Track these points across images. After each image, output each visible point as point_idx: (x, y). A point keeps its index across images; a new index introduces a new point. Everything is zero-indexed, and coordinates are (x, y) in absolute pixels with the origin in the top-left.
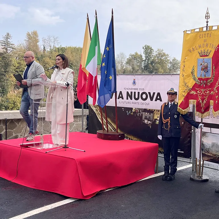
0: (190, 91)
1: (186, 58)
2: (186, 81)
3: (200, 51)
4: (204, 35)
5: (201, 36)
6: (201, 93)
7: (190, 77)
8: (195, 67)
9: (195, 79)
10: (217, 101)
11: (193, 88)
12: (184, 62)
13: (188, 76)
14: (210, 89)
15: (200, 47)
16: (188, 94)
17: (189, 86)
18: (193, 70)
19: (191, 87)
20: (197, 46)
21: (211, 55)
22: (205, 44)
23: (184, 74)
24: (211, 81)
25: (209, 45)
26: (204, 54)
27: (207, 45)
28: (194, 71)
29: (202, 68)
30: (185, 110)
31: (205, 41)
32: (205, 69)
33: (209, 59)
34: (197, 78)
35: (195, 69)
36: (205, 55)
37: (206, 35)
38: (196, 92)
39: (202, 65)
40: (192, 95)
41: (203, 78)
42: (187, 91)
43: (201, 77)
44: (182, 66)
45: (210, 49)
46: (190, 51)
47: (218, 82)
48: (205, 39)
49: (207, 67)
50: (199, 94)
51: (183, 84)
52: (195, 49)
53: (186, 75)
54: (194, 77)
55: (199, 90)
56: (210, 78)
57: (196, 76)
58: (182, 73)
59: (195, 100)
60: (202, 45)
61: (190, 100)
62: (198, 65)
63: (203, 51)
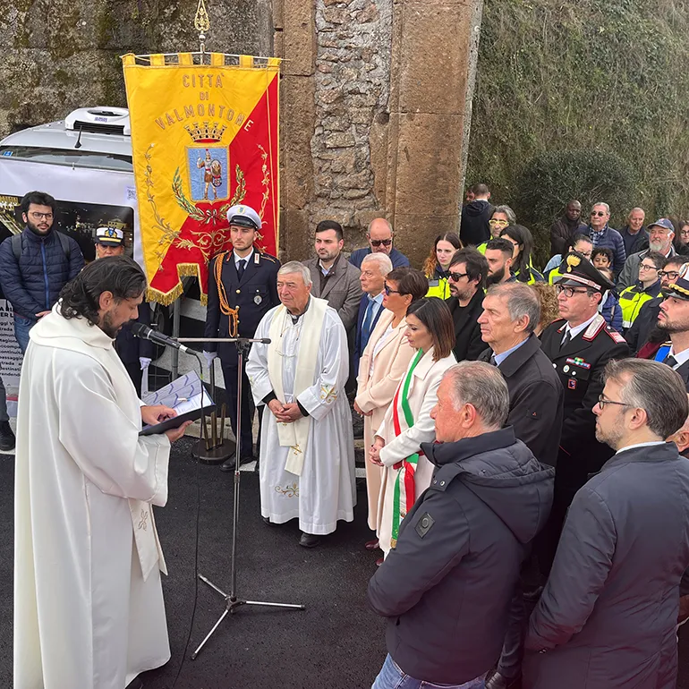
0: (176, 239)
1: (150, 147)
2: (162, 213)
4: (197, 80)
5: (189, 81)
6: (208, 244)
7: (170, 203)
8: (182, 172)
9: (185, 207)
11: (185, 233)
12: (147, 157)
13: (166, 198)
15: (189, 113)
16: (172, 248)
17: (171, 226)
18: (178, 180)
19: (178, 230)
20: (181, 112)
21: (227, 139)
22: (206, 107)
23: (152, 192)
25: (217, 110)
26: (207, 137)
27: (211, 111)
28: (179, 182)
29: (206, 174)
30: (168, 293)
31: (203, 96)
32: (214, 177)
33: (221, 149)
34: (190, 203)
35: (184, 178)
36: (209, 137)
38: (194, 242)
39: (204, 166)
40: (184, 250)
41: (211, 203)
42: (168, 240)
44: (140, 170)
45: (221, 122)
46: (160, 124)
48: (201, 90)
49: (219, 171)
50: (202, 246)
51: (153, 222)
52: (175, 119)
53: (159, 195)
54: (182, 199)
55: (201, 235)
56: (228, 201)
57: (187, 198)
58: (145, 190)
59: (194, 264)
60: (195, 107)
61: (179, 265)
62: (193, 166)
63: (201, 125)
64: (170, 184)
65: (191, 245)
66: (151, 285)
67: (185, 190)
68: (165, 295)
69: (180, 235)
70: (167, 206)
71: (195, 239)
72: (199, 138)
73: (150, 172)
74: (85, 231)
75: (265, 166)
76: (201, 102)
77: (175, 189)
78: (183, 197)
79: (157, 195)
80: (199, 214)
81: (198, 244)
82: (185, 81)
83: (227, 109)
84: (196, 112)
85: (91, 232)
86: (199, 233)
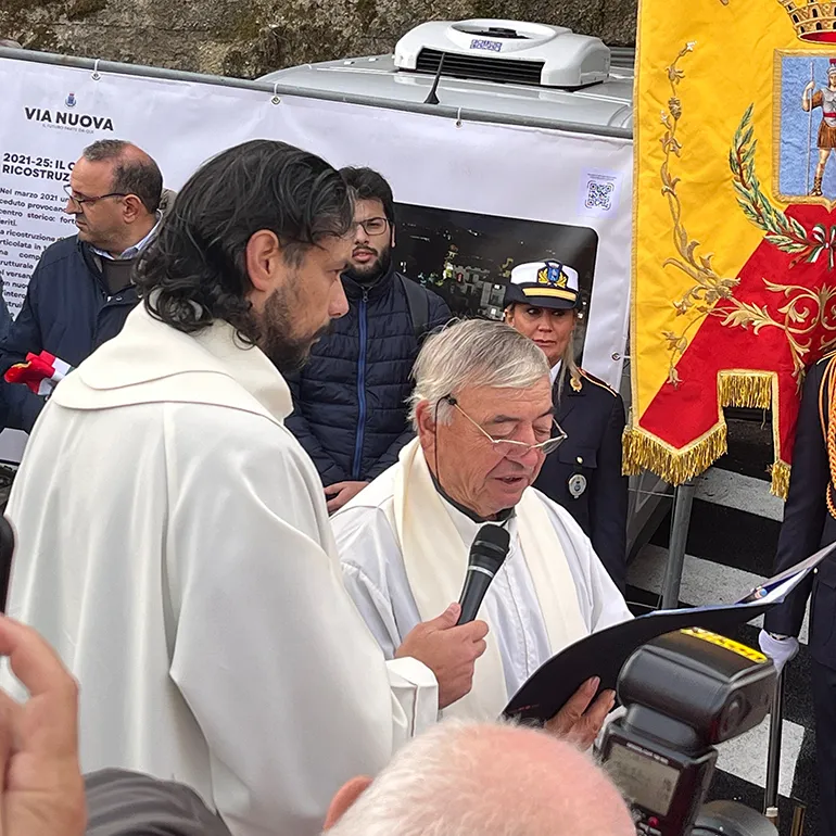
0: (724, 302)
1: (685, 51)
2: (694, 228)
6: (808, 319)
7: (721, 200)
8: (758, 119)
9: (758, 213)
11: (749, 285)
12: (674, 77)
13: (707, 189)
16: (711, 324)
17: (714, 264)
18: (746, 139)
19: (732, 276)
23: (675, 170)
28: (748, 147)
29: (823, 125)
30: (685, 449)
34: (773, 203)
35: (762, 134)
38: (774, 314)
39: (820, 104)
40: (743, 332)
41: (829, 206)
42: (703, 303)
43: (813, 200)
44: (652, 110)
50: (791, 324)
51: (669, 249)
53: (691, 178)
54: (751, 193)
55: (794, 293)
57: (765, 190)
58: (657, 164)
59: (765, 375)
61: (724, 375)
62: (787, 105)
64: (724, 149)
65: (760, 318)
66: (644, 423)
67: (761, 169)
68: (676, 453)
69: (736, 290)
70: (712, 207)
71: (773, 304)
72: (814, 30)
73: (677, 115)
74: (464, 289)
77: (737, 163)
78: (755, 186)
79: (686, 177)
80: (792, 235)
81: (781, 318)
85: (480, 290)
86: (788, 289)
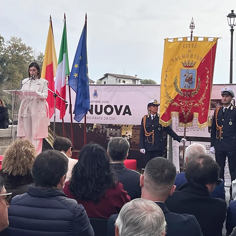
0: (172, 102)
1: (168, 68)
2: (169, 92)
3: (183, 61)
4: (188, 46)
5: (185, 46)
6: (184, 105)
7: (172, 88)
8: (178, 77)
9: (177, 90)
10: (203, 114)
11: (175, 100)
13: (171, 87)
14: (194, 101)
15: (183, 57)
16: (170, 105)
17: (171, 97)
18: (176, 80)
19: (173, 99)
20: (181, 56)
21: (196, 67)
22: (190, 55)
23: (166, 84)
24: (196, 93)
25: (194, 56)
27: (192, 56)
28: (176, 81)
29: (186, 79)
30: (167, 122)
31: (189, 51)
32: (189, 80)
33: (194, 70)
34: (179, 89)
35: (178, 80)
36: (189, 66)
37: (191, 46)
38: (179, 104)
39: (186, 76)
40: (174, 106)
41: (187, 89)
42: (169, 102)
43: (184, 88)
44: (163, 76)
45: (195, 60)
46: (173, 61)
47: (204, 94)
48: (189, 49)
49: (192, 78)
50: (181, 105)
51: (165, 94)
52: (178, 59)
54: (176, 87)
55: (182, 101)
56: (195, 90)
57: (178, 87)
58: (164, 83)
60: (186, 55)
63: (187, 61)
64: (173, 81)
65: (177, 105)
66: (161, 118)
67: (178, 84)
71: (179, 103)
72: (185, 66)
73: (167, 77)
75: (208, 76)
76: (188, 53)
77: (175, 84)
78: (177, 87)
79: (168, 85)
80: (182, 93)
82: (184, 46)
83: (197, 55)
84: (186, 56)
86: (181, 101)
